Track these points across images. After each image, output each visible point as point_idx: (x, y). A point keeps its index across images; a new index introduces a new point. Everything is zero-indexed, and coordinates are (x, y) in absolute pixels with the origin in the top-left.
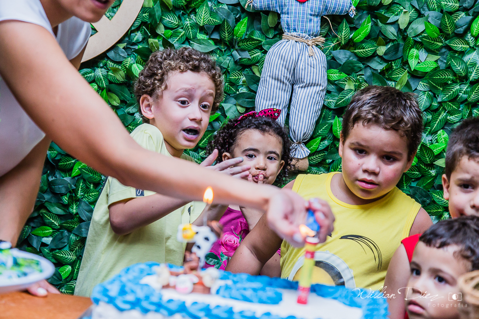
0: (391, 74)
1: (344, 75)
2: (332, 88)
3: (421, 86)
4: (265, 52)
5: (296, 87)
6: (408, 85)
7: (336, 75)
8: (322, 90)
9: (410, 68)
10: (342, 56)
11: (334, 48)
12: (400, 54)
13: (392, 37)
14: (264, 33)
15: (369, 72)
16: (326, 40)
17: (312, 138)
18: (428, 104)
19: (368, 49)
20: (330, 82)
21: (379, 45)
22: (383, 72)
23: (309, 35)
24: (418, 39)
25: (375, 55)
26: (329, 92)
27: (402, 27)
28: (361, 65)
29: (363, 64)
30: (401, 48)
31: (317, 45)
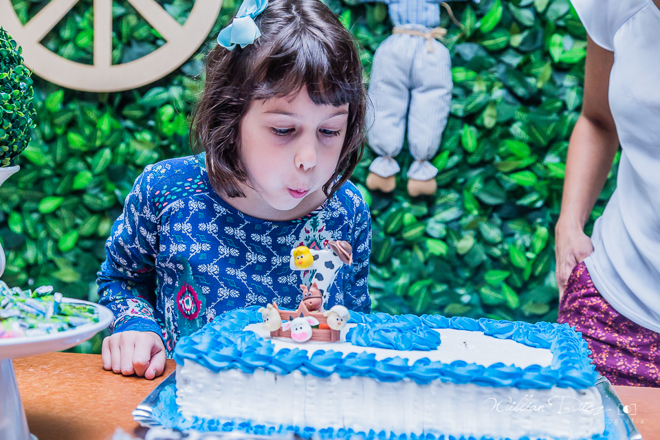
0: (531, 68)
1: (472, 74)
2: (458, 91)
3: (568, 81)
4: (373, 53)
5: (414, 93)
6: (551, 81)
7: (462, 74)
8: (447, 94)
9: (552, 59)
10: (468, 51)
11: (459, 42)
12: (539, 43)
13: (528, 23)
14: (371, 29)
15: (502, 69)
16: (448, 33)
17: (439, 152)
18: (577, 102)
19: (500, 40)
20: (456, 84)
21: (513, 33)
22: (519, 67)
23: (427, 27)
24: (561, 23)
25: (508, 47)
26: (455, 97)
27: (540, 9)
28: (492, 60)
29: (495, 58)
30: (540, 36)
31: (437, 40)
